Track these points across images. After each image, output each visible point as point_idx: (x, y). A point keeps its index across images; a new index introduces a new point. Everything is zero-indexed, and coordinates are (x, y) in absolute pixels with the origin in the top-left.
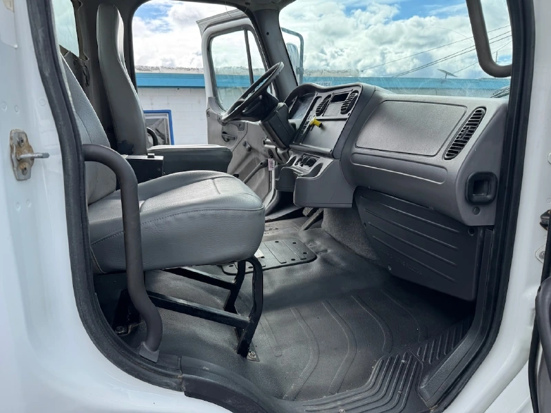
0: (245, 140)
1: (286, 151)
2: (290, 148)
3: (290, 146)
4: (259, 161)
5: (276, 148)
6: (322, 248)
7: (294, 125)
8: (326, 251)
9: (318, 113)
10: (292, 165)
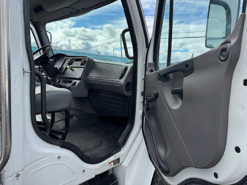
1: (54, 78)
2: (56, 77)
3: (56, 76)
5: (47, 77)
6: (74, 113)
7: (56, 68)
8: (76, 114)
9: (69, 64)
10: (60, 83)
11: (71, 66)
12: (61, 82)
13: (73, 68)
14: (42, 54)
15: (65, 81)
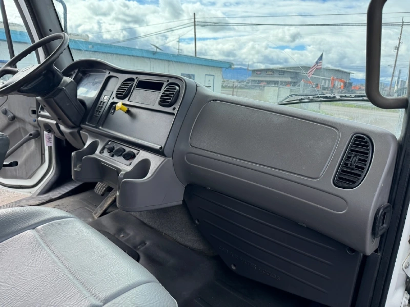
0: (5, 107)
1: (76, 130)
2: (81, 129)
3: (82, 126)
4: (26, 132)
5: (57, 124)
8: (144, 242)
9: (120, 96)
10: (93, 152)
11: (126, 101)
12: (97, 152)
13: (133, 110)
14: (43, 60)
15: (111, 150)
